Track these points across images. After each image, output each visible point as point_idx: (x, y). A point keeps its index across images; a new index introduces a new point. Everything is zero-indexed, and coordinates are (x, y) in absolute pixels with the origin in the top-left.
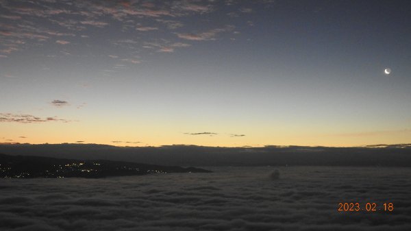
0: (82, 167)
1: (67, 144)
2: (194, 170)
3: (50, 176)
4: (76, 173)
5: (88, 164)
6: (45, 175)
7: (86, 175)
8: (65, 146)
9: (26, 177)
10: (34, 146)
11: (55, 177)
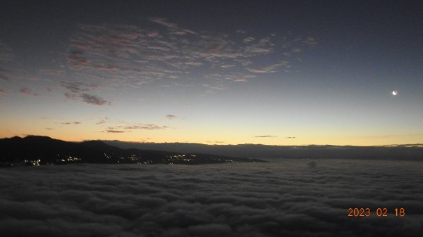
0: (184, 158)
2: (257, 161)
3: (164, 163)
4: (180, 161)
6: (161, 162)
7: (186, 163)
8: (177, 144)
9: (150, 163)
10: (158, 144)
11: (168, 163)
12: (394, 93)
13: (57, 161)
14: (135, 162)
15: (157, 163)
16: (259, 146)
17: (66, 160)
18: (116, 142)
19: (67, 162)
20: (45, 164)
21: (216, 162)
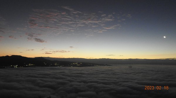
0: (77, 64)
1: (74, 58)
2: (107, 65)
3: (69, 66)
4: (75, 66)
5: (79, 63)
6: (68, 66)
7: (78, 66)
9: (63, 66)
10: (66, 59)
11: (70, 66)
12: (165, 37)
13: (24, 66)
14: (57, 66)
15: (66, 66)
16: (108, 59)
17: (28, 65)
18: (48, 57)
19: (28, 66)
20: (19, 67)
21: (90, 66)
